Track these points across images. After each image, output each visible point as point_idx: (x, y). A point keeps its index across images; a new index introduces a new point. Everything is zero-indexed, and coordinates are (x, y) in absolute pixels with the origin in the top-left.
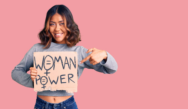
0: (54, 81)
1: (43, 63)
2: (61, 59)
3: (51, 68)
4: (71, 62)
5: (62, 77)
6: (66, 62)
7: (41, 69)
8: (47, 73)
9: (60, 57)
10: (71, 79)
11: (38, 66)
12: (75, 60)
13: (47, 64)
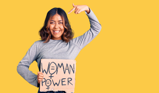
0: (56, 83)
1: (48, 69)
2: (63, 66)
3: (55, 72)
4: (71, 68)
5: (63, 80)
6: (67, 68)
7: (47, 74)
8: (51, 77)
9: (62, 64)
10: (70, 82)
11: (44, 71)
12: (74, 67)
13: (52, 69)
